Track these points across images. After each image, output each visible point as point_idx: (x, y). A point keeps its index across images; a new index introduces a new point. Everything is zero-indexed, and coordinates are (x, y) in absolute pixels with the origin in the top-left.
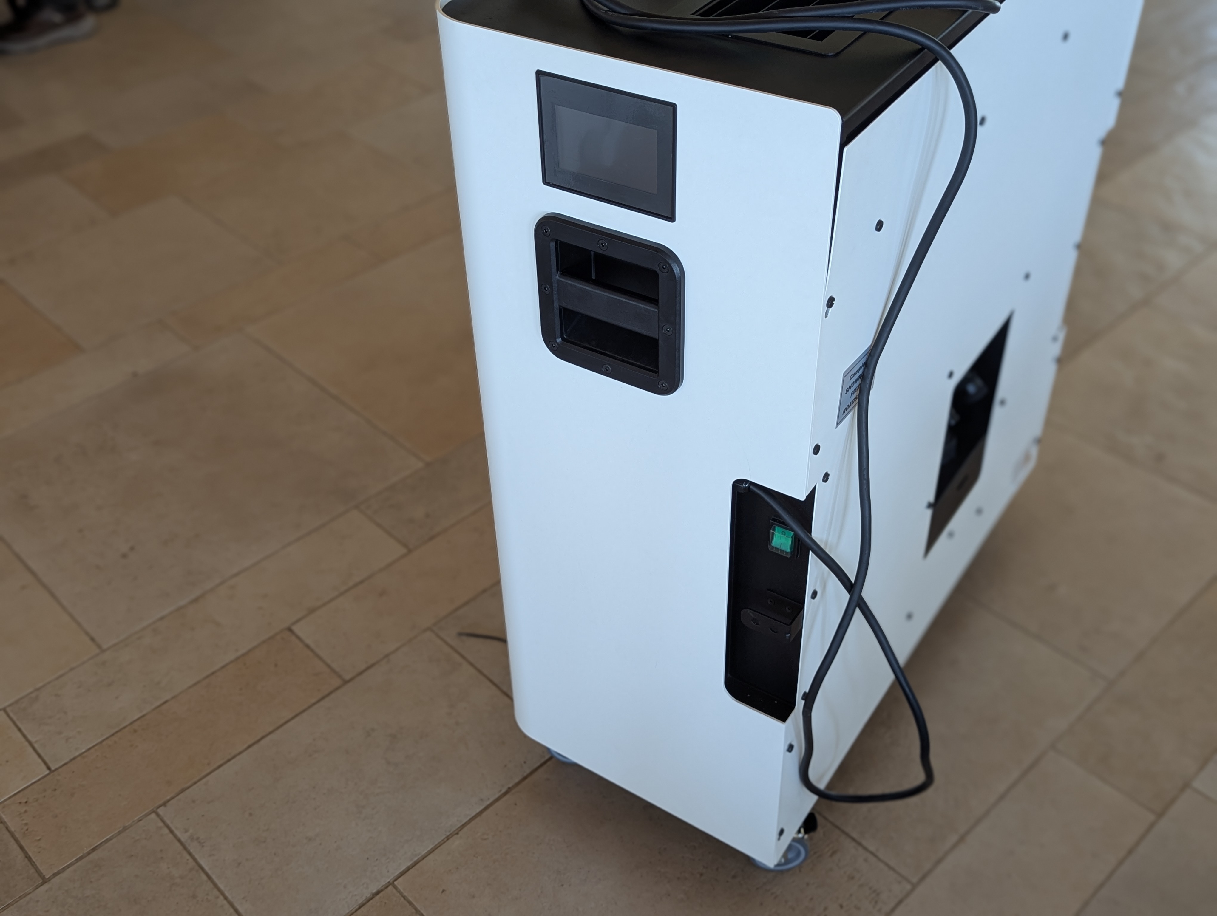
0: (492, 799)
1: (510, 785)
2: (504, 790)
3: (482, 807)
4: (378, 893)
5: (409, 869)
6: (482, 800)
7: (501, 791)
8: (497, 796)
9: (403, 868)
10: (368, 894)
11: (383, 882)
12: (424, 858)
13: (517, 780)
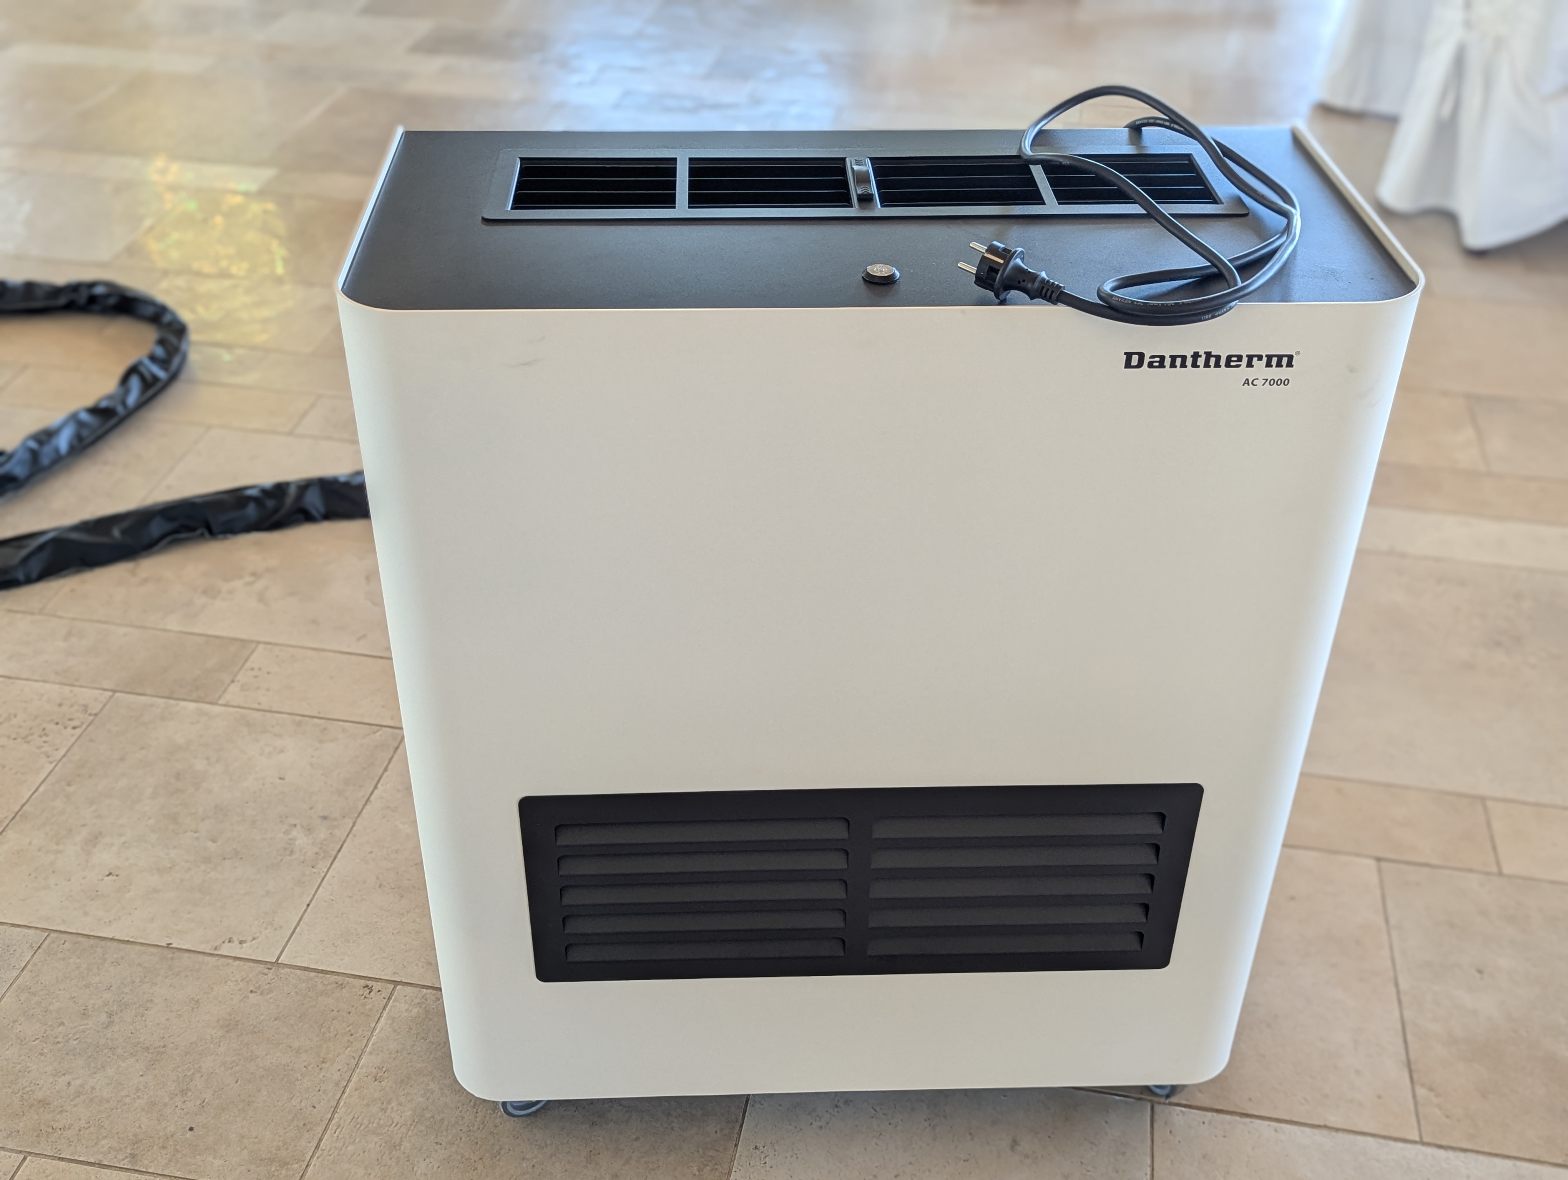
0: (1267, 1123)
1: (1238, 1118)
2: (1247, 1120)
3: (1283, 1126)
4: (1440, 1147)
5: (1396, 1139)
6: (1276, 1131)
7: (1251, 1122)
8: (1258, 1121)
9: (1400, 1145)
10: (1451, 1154)
11: (1429, 1150)
12: (1373, 1135)
13: (1228, 1117)
